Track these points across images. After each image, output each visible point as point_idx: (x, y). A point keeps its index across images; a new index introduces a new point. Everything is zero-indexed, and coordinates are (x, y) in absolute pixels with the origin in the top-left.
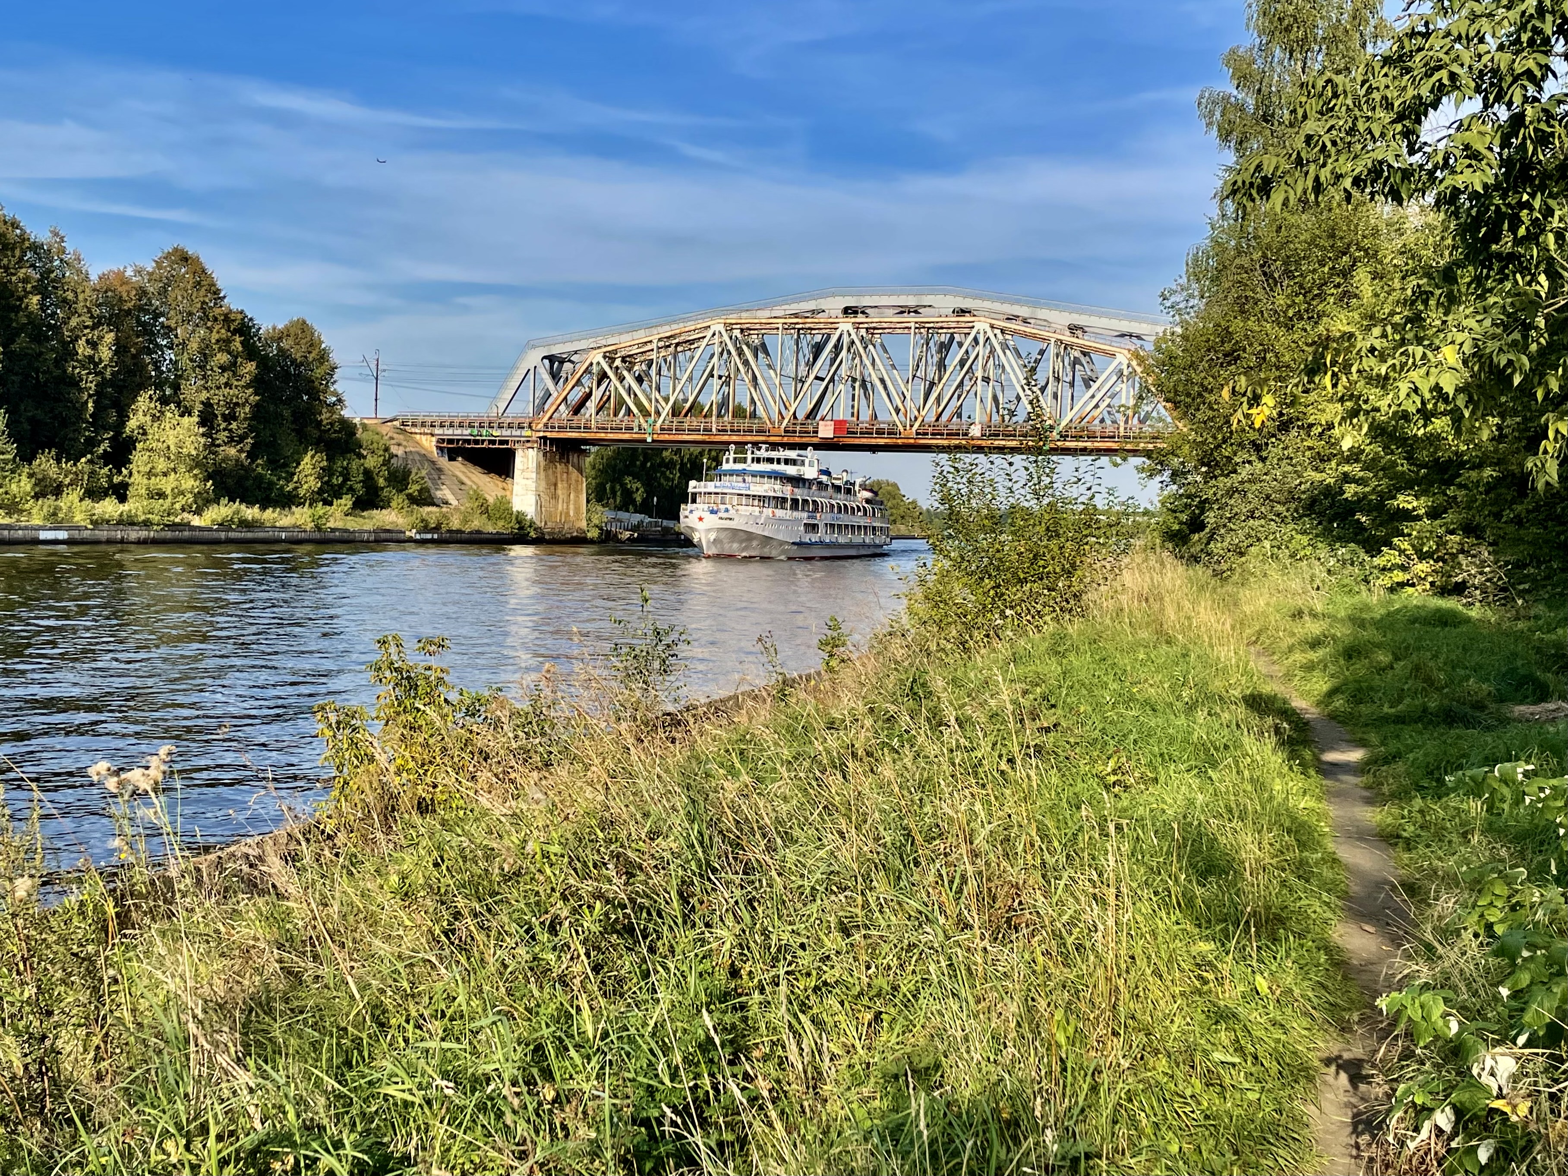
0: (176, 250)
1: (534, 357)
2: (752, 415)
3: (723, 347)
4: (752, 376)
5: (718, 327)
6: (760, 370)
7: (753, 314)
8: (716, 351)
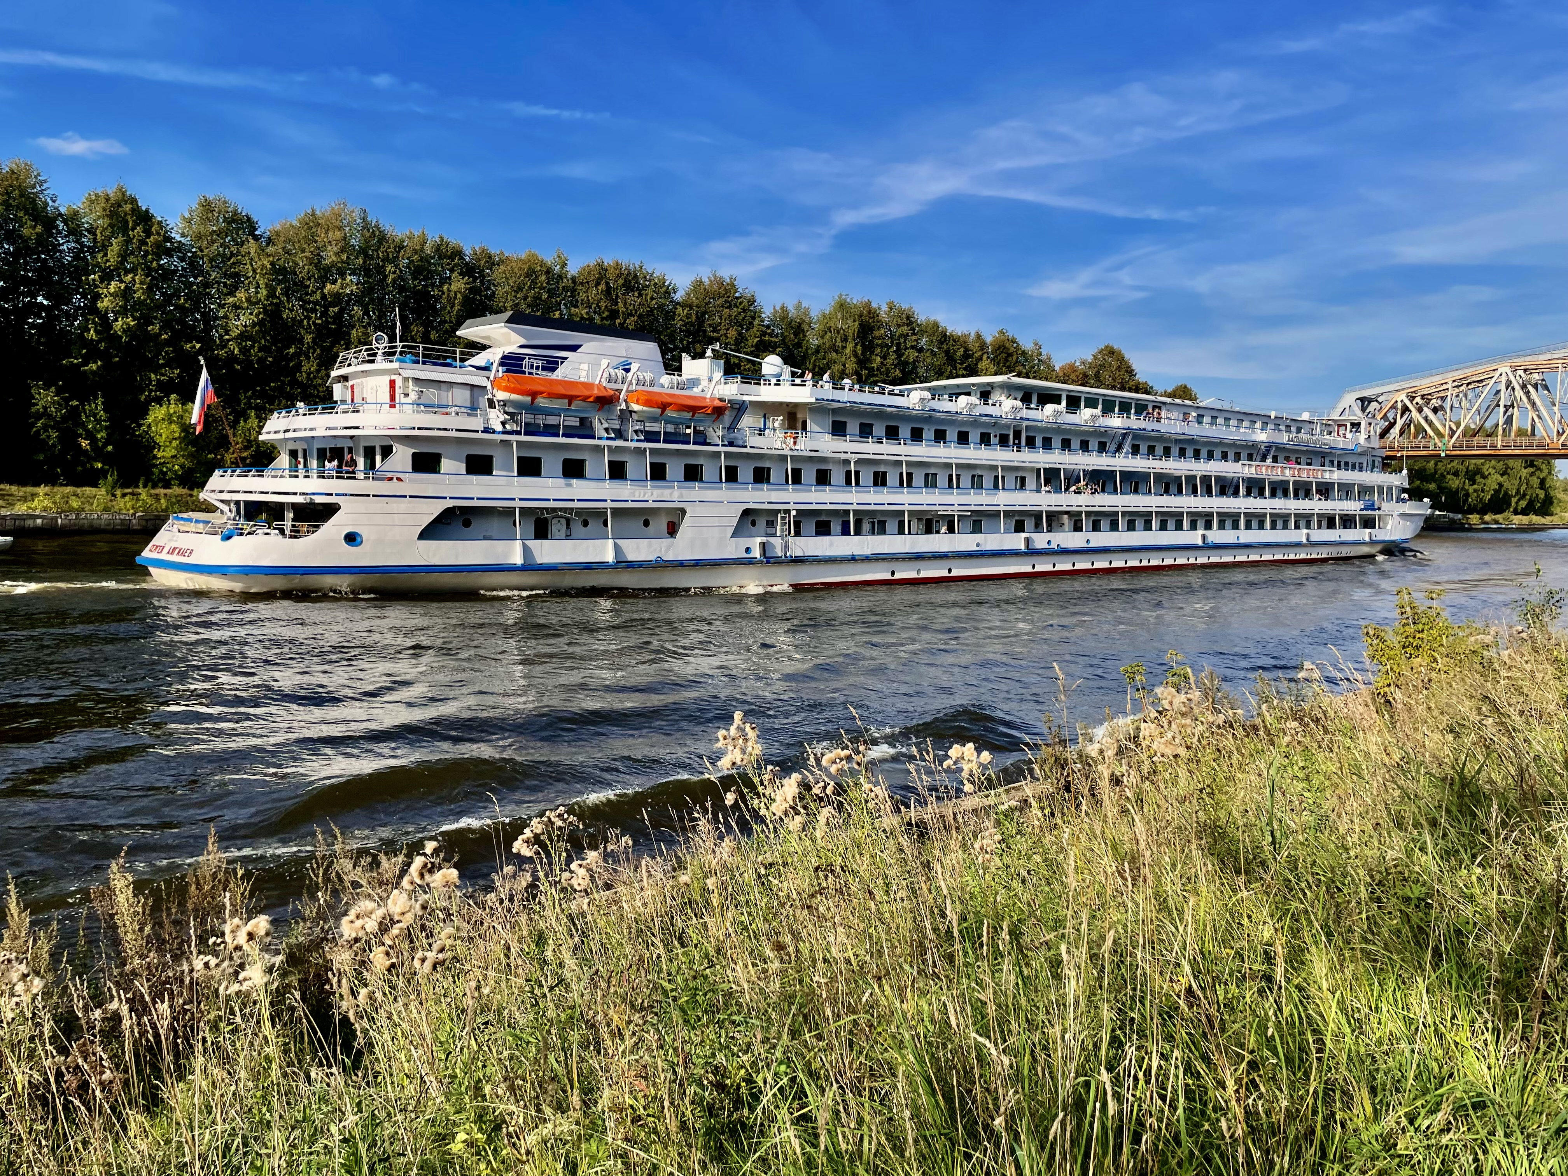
0: (1107, 347)
1: (1350, 399)
2: (1533, 434)
3: (1509, 384)
4: (1533, 404)
5: (1505, 369)
6: (1542, 400)
7: (1535, 357)
8: (1503, 387)
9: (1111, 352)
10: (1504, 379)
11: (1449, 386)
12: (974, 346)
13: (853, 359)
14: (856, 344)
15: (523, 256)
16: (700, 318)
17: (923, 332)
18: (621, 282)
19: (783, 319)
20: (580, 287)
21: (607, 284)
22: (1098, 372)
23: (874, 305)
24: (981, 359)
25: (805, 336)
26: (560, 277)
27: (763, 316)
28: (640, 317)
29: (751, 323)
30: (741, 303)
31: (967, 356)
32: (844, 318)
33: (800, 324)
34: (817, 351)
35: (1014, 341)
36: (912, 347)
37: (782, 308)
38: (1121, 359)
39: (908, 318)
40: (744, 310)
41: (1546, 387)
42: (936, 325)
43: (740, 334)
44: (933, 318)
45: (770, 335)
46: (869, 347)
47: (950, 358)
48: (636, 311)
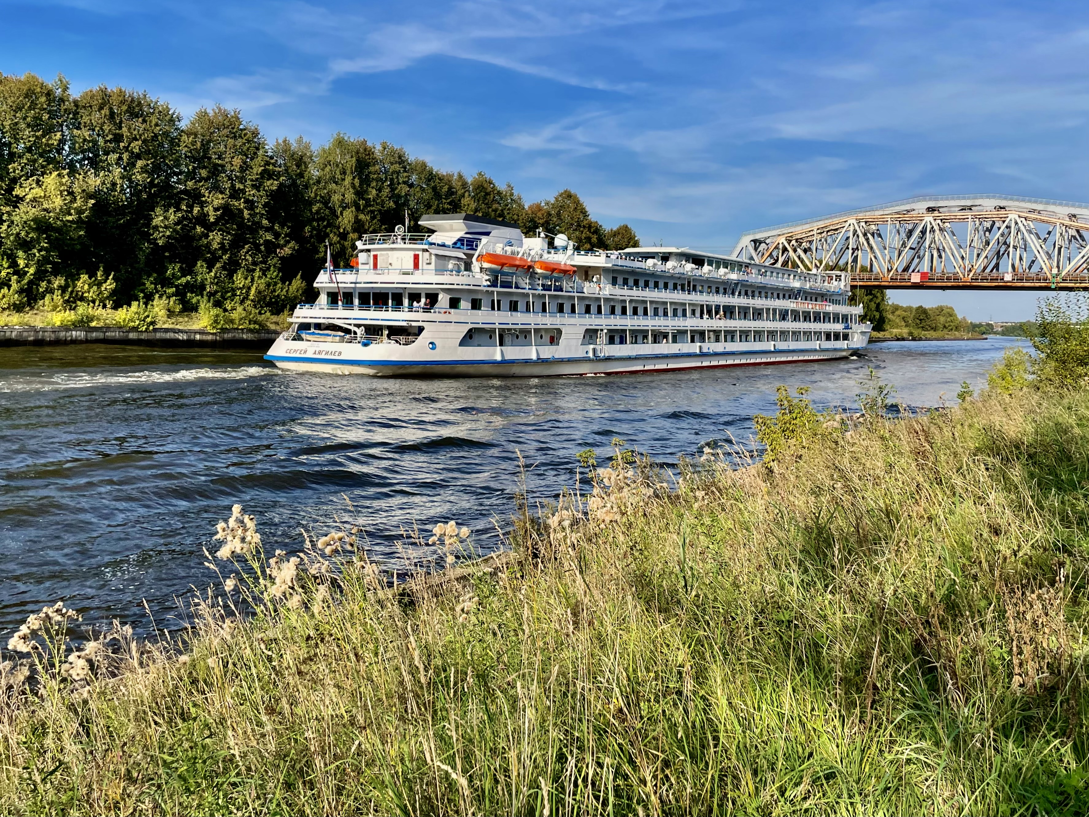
0: (566, 192)
1: (746, 241)
2: (871, 270)
3: (855, 232)
4: (871, 248)
5: (852, 221)
6: (877, 245)
7: (873, 213)
8: (851, 234)
9: (570, 196)
10: (852, 228)
11: (815, 233)
12: (456, 184)
13: (351, 190)
14: (354, 178)
15: (23, 78)
16: (205, 146)
17: (413, 170)
18: (124, 108)
19: (285, 151)
20: (83, 111)
21: (111, 109)
22: (559, 211)
23: (369, 144)
24: (463, 196)
25: (306, 167)
26: (62, 100)
27: (267, 147)
28: (144, 141)
29: (255, 153)
30: (245, 135)
31: (451, 192)
32: (343, 154)
33: (302, 157)
34: (318, 182)
35: (490, 183)
36: (404, 183)
37: (285, 141)
38: (577, 203)
39: (400, 157)
40: (249, 141)
41: (880, 236)
42: (424, 165)
43: (245, 163)
44: (421, 158)
45: (274, 165)
46: (366, 181)
47: (437, 194)
48: (140, 135)
